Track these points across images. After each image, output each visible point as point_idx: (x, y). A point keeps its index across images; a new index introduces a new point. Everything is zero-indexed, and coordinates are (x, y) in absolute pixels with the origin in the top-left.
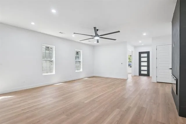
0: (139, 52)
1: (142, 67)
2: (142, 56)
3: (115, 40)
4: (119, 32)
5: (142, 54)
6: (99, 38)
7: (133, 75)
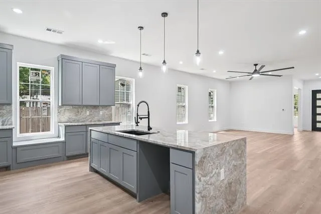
0: (312, 91)
1: (317, 116)
2: (318, 97)
3: (280, 76)
4: (293, 68)
5: (317, 94)
6: (259, 75)
7: (301, 129)
